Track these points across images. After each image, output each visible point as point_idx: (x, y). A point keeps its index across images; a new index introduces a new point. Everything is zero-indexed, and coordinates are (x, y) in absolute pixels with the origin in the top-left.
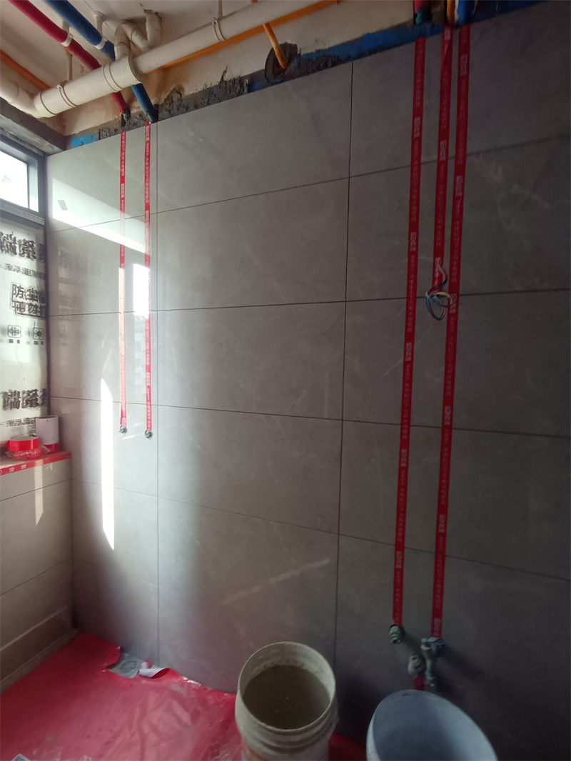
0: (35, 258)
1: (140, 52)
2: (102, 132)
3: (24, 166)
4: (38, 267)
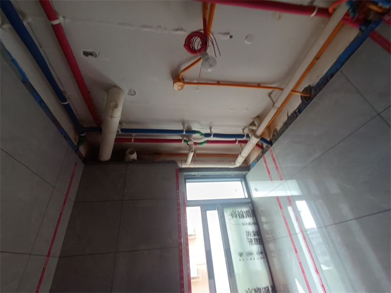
0: (251, 216)
1: (256, 131)
2: (258, 159)
3: (240, 183)
4: (253, 220)
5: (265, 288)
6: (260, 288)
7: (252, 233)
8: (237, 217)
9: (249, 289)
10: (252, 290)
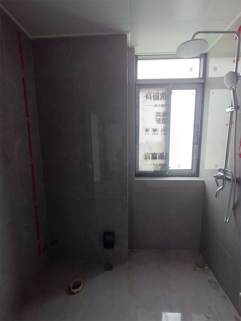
5: (161, 154)
6: (157, 153)
7: (162, 114)
8: (151, 99)
9: (147, 153)
10: (150, 153)
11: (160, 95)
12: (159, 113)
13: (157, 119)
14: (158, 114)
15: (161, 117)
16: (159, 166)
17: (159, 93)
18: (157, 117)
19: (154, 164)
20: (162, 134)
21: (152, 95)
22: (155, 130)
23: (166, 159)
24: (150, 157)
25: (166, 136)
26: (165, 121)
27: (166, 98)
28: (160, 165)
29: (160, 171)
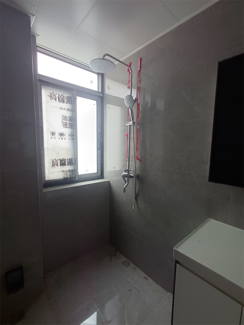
5: (70, 159)
6: (66, 159)
7: (69, 119)
8: (56, 100)
9: (55, 159)
10: (58, 160)
11: (66, 99)
12: (65, 116)
13: (63, 123)
14: (65, 118)
15: (68, 121)
16: (69, 173)
17: (64, 96)
18: (63, 120)
19: (63, 171)
20: (69, 139)
21: (57, 96)
22: (61, 134)
23: (75, 164)
24: (58, 163)
25: (74, 142)
26: (72, 126)
27: (72, 103)
28: (69, 171)
29: (70, 178)
